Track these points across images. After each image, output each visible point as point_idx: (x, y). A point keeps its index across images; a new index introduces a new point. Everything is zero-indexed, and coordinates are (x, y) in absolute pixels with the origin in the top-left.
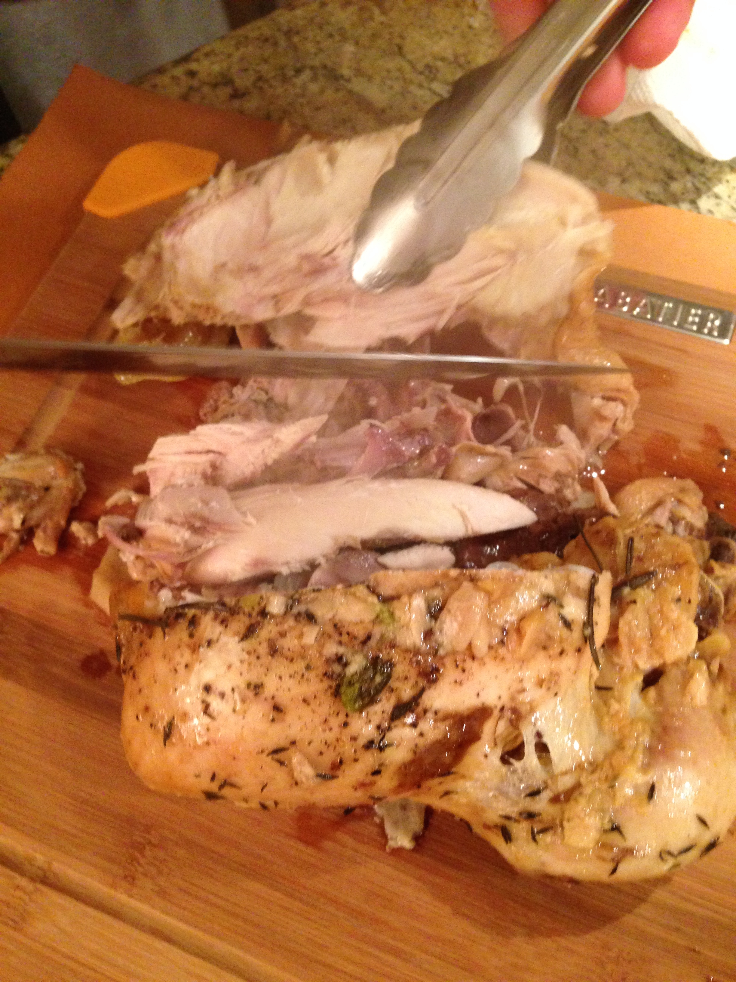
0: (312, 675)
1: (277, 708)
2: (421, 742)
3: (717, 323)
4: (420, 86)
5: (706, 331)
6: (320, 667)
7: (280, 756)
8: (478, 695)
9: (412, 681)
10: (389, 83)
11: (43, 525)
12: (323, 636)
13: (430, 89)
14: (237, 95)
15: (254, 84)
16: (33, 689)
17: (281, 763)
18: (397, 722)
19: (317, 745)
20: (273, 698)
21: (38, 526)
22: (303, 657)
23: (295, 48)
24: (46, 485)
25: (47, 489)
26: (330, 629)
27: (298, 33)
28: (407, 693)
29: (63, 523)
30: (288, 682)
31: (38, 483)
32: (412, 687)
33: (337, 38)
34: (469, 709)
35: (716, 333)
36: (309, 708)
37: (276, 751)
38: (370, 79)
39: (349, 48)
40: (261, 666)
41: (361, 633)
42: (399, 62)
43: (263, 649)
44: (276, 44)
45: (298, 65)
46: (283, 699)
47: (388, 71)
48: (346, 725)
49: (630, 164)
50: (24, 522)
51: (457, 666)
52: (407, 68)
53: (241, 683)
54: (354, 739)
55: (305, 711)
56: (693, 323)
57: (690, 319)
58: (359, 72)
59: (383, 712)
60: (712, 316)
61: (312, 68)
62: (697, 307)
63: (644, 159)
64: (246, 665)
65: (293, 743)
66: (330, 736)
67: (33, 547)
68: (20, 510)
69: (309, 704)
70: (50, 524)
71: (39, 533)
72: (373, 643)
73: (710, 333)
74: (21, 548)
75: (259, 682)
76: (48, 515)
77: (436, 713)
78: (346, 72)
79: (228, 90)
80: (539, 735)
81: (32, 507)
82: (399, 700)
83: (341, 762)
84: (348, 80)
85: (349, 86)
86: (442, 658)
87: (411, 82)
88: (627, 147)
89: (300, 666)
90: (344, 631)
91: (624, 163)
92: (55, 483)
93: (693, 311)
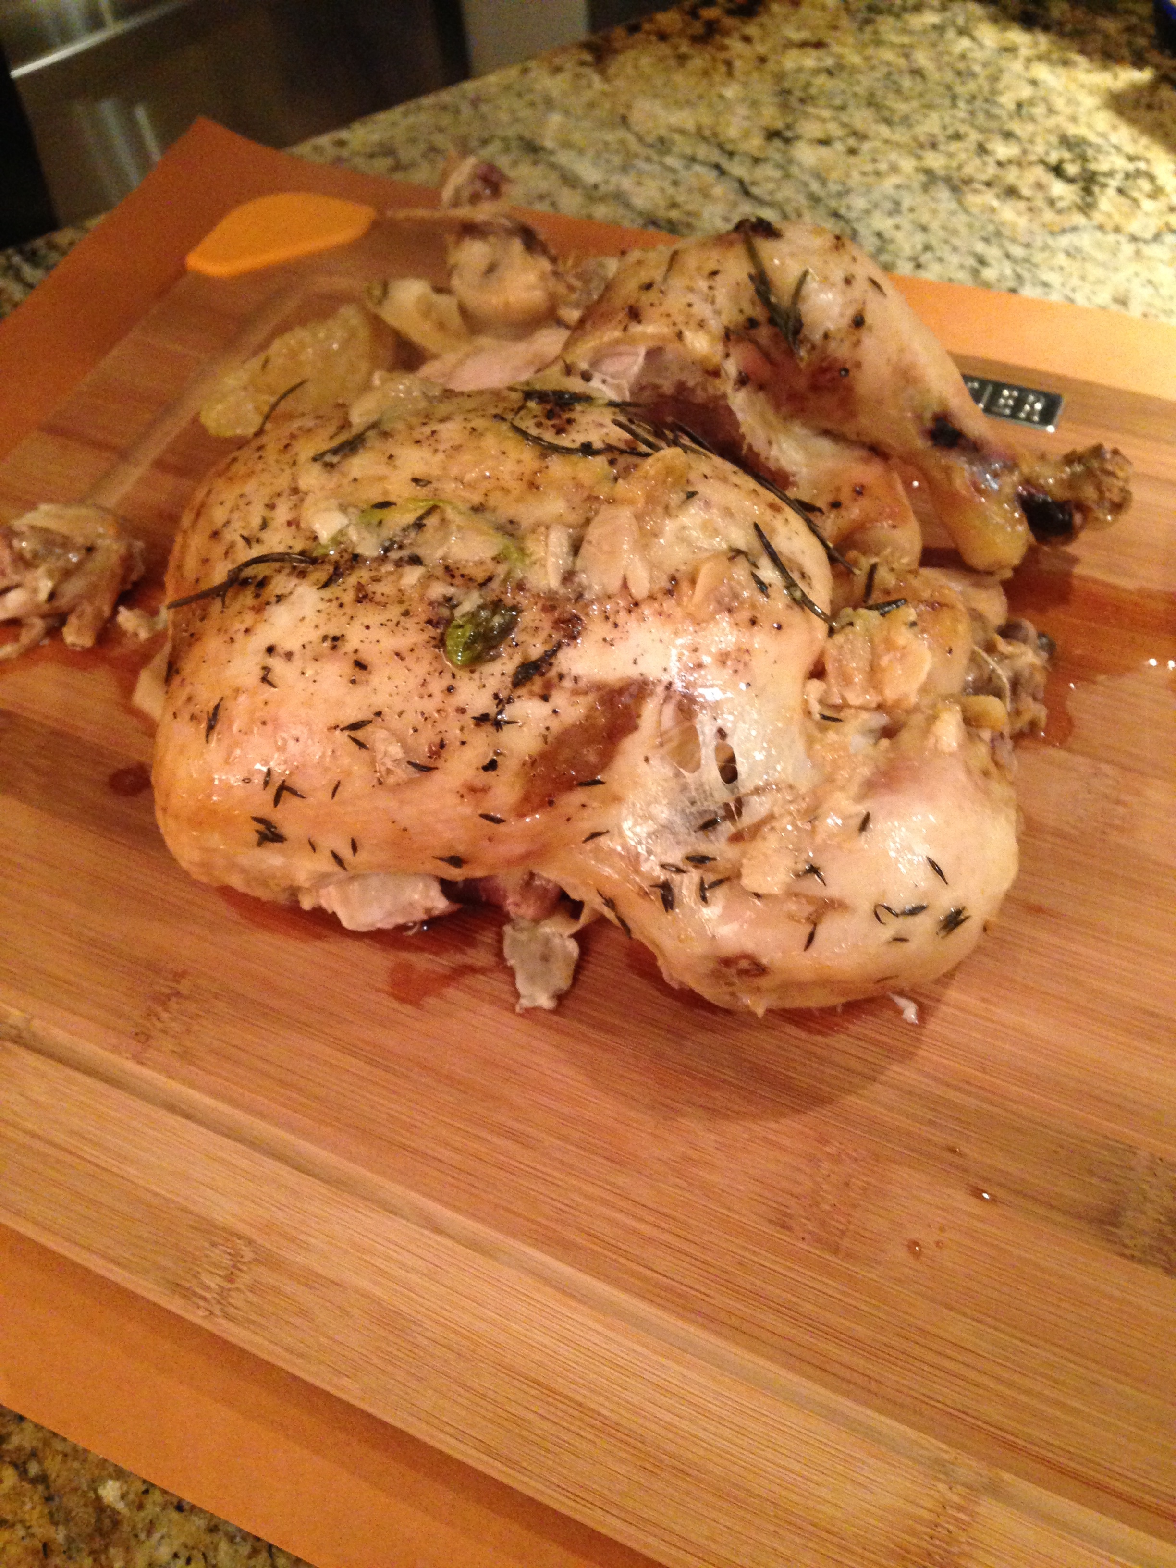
0: (409, 623)
1: (360, 665)
2: (556, 725)
3: (1038, 406)
4: (648, 160)
5: (1022, 415)
6: (421, 612)
7: (360, 734)
8: (635, 663)
9: (543, 635)
10: (606, 155)
11: (79, 609)
12: (430, 577)
13: (661, 164)
14: (398, 167)
15: (424, 156)
16: (40, 808)
17: (361, 745)
18: (522, 691)
19: (412, 718)
20: (356, 651)
21: (71, 610)
22: (401, 602)
23: (483, 118)
24: (89, 545)
25: (90, 550)
26: (440, 572)
27: (487, 101)
28: (536, 650)
29: (107, 610)
30: (376, 633)
31: (80, 540)
32: (545, 642)
33: (541, 107)
34: (621, 679)
35: (1036, 418)
36: (404, 663)
37: (356, 726)
38: (581, 152)
39: (556, 119)
40: (345, 614)
41: (480, 576)
42: (621, 133)
43: (348, 597)
44: (457, 112)
45: (486, 135)
46: (368, 654)
47: (606, 144)
48: (450, 689)
49: (927, 248)
50: (52, 596)
51: (607, 618)
52: (631, 139)
53: (315, 636)
54: (462, 711)
55: (397, 669)
56: (1006, 406)
57: (1002, 401)
58: (567, 145)
59: (503, 674)
60: (1031, 398)
61: (504, 139)
62: (1011, 387)
63: (946, 242)
64: (323, 616)
65: (379, 714)
66: (429, 706)
67: (62, 640)
68: (50, 574)
69: (402, 659)
70: (88, 609)
71: (73, 620)
72: (495, 585)
73: (1029, 419)
74: (46, 642)
75: (338, 634)
76: (89, 595)
77: (576, 679)
78: (549, 144)
79: (389, 162)
80: (722, 733)
81: (67, 574)
82: (525, 655)
83: (442, 746)
84: (552, 153)
85: (553, 159)
86: (587, 606)
87: (636, 156)
88: (924, 229)
89: (394, 612)
90: (457, 573)
91: (919, 247)
92: (100, 542)
93: (1006, 393)
